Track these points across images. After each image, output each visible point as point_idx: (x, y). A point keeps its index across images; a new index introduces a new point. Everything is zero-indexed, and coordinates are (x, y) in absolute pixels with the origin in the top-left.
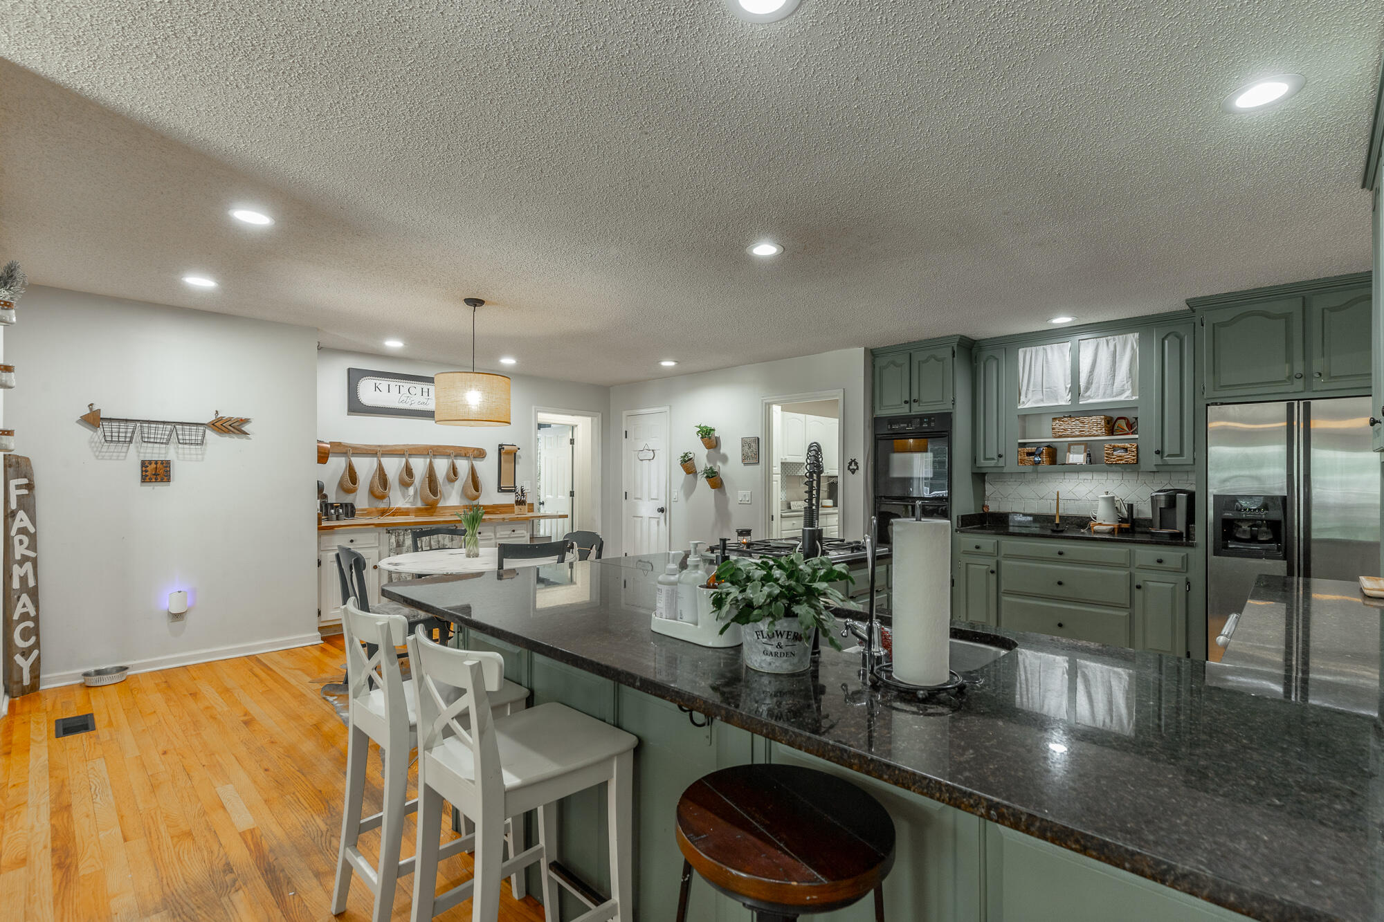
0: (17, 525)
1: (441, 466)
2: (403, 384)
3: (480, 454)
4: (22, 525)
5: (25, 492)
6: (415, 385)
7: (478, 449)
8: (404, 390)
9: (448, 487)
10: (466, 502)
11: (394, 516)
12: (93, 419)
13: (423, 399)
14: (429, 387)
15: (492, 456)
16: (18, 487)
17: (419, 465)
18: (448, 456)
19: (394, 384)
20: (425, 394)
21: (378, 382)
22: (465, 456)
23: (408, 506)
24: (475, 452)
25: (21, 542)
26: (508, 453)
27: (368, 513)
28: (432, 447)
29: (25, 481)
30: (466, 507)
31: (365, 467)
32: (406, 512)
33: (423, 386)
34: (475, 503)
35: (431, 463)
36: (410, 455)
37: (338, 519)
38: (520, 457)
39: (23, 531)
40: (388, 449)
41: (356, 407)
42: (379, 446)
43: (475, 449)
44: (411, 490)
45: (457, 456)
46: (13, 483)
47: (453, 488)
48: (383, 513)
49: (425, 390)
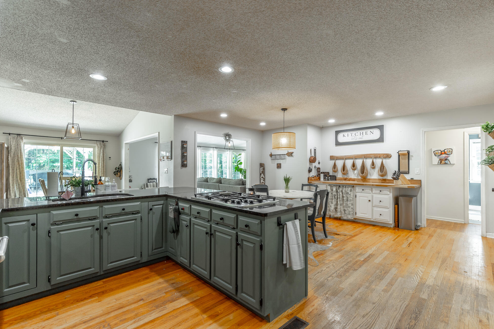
0: (261, 176)
1: (368, 162)
2: (353, 132)
3: (388, 156)
4: (262, 176)
5: (263, 170)
6: (357, 132)
7: (386, 154)
8: (353, 135)
9: (372, 170)
10: (381, 178)
11: (349, 181)
12: (271, 155)
13: (361, 137)
14: (363, 131)
15: (395, 158)
16: (262, 169)
17: (359, 163)
18: (371, 158)
19: (349, 133)
20: (362, 134)
21: (344, 134)
22: (380, 157)
23: (356, 177)
24: (385, 155)
25: (262, 179)
26: (404, 155)
27: (341, 179)
28: (364, 155)
29: (263, 168)
30: (380, 179)
31: (340, 163)
32: (354, 180)
33: (360, 132)
34: (385, 178)
35: (363, 161)
36: (356, 158)
37: (328, 180)
38: (412, 156)
39: (262, 177)
40: (348, 157)
41: (338, 144)
42: (345, 156)
43: (384, 154)
44: (356, 172)
45: (376, 158)
46: (261, 168)
47: (374, 171)
48: (345, 179)
49: (362, 133)
